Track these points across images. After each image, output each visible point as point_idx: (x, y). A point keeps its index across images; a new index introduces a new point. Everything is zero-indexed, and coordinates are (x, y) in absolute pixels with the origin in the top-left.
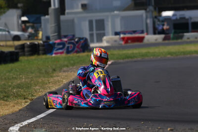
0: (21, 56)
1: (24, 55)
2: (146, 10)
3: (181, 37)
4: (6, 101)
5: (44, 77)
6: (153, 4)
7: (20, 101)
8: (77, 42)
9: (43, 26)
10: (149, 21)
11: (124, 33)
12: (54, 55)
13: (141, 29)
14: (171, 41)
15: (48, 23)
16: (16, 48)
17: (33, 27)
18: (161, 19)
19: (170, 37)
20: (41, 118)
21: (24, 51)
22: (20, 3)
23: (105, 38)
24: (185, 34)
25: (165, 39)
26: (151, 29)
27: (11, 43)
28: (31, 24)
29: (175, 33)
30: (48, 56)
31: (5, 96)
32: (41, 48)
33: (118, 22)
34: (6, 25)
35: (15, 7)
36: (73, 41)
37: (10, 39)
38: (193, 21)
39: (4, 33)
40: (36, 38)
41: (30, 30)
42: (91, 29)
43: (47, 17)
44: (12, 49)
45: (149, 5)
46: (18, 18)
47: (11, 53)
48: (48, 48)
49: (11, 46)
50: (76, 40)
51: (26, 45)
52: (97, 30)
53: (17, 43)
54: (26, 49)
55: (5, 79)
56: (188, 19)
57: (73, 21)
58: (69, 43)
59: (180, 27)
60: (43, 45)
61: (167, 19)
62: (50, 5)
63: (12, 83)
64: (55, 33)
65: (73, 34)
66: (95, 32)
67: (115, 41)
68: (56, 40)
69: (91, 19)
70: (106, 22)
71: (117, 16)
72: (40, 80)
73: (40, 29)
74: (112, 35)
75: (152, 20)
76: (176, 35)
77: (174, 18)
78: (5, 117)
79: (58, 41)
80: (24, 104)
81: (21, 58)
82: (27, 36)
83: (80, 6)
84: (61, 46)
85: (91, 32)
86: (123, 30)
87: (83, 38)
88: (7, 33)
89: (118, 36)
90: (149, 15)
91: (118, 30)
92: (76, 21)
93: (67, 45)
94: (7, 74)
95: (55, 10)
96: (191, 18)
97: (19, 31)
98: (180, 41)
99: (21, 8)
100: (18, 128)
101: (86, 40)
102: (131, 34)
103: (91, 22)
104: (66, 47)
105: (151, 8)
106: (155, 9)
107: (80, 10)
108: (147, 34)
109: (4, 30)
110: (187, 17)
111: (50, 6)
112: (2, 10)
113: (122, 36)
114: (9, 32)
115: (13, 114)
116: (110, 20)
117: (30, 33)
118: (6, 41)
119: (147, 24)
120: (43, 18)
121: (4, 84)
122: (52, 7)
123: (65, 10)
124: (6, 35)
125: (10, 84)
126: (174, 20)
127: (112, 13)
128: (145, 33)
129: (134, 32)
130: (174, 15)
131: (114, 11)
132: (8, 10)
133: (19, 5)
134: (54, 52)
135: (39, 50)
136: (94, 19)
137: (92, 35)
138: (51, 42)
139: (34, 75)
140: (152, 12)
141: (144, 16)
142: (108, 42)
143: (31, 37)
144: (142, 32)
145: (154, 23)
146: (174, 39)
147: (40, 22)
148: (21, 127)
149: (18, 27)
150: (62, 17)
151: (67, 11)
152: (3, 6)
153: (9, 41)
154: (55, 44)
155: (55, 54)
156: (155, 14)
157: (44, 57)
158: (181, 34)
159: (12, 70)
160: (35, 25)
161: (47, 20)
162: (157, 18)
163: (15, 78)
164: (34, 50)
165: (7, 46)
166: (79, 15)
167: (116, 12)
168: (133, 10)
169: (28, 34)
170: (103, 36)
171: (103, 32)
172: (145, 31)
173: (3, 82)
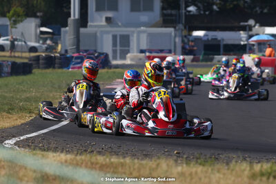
0: (35, 68)
1: (39, 68)
2: (175, 27)
3: (212, 60)
4: (9, 113)
5: (56, 91)
6: (183, 22)
7: (24, 114)
8: (97, 57)
9: (62, 39)
10: (178, 40)
11: (150, 51)
12: (70, 70)
13: (169, 48)
14: (200, 63)
15: (68, 33)
16: (30, 59)
17: (52, 39)
18: (191, 38)
19: (199, 58)
20: (43, 134)
21: (38, 63)
22: (40, 12)
23: (129, 55)
24: (216, 56)
25: (193, 60)
26: (179, 49)
27: (27, 55)
28: (50, 36)
29: (205, 54)
30: (65, 70)
31: (10, 109)
32: (57, 61)
33: (144, 38)
34: (22, 34)
35: (35, 16)
36: (92, 56)
37: (27, 50)
38: (225, 43)
39: (20, 43)
40: (54, 51)
41: (48, 42)
42: (114, 44)
43: (67, 28)
44: (26, 61)
45: (179, 23)
46: (36, 27)
47: (24, 64)
48: (65, 62)
50: (96, 55)
51: (40, 57)
52: (121, 46)
53: (33, 54)
54: (41, 61)
55: (14, 91)
56: (220, 41)
57: (96, 33)
59: (212, 49)
60: (60, 58)
61: (198, 39)
62: (69, 15)
63: (20, 96)
64: (74, 46)
65: (94, 48)
66: (118, 48)
67: (140, 59)
68: (74, 53)
69: (116, 33)
70: (131, 38)
71: (144, 32)
72: (51, 95)
73: (59, 42)
74: (137, 52)
75: (181, 39)
76: (207, 56)
77: (206, 38)
78: (3, 130)
79: (76, 55)
81: (34, 71)
82: (44, 48)
83: (104, 19)
84: (79, 61)
85: (114, 48)
86: (148, 48)
87: (103, 54)
88: (23, 43)
89: (143, 55)
90: (178, 33)
91: (144, 47)
92: (98, 34)
94: (17, 86)
95: (75, 21)
96: (223, 40)
97: (36, 42)
98: (209, 63)
99: (40, 17)
101: (107, 56)
102: (158, 53)
103: (114, 37)
105: (181, 26)
106: (185, 28)
107: (104, 23)
108: (175, 55)
109: (22, 41)
110: (219, 39)
111: (70, 17)
112: (20, 19)
113: (147, 54)
114: (25, 42)
115: (14, 127)
116: (135, 35)
117: (49, 45)
118: (22, 52)
119: (175, 43)
120: (63, 29)
121: (13, 97)
122: (72, 17)
123: (87, 22)
124: (22, 45)
125: (18, 96)
126: (205, 41)
127: (139, 29)
128: (173, 53)
129: (161, 51)
130: (205, 35)
131: (140, 27)
132: (26, 19)
133: (38, 14)
134: (71, 66)
135: (55, 64)
136: (118, 34)
137: (115, 52)
138: (68, 55)
139: (46, 89)
140: (182, 30)
141: (173, 34)
142: (131, 60)
143: (49, 49)
144: (170, 51)
145: (183, 41)
146: (203, 61)
147: (60, 34)
149: (36, 39)
150: (82, 30)
151: (89, 24)
153: (25, 52)
154: (73, 57)
155: (72, 68)
156: (185, 32)
157: (60, 71)
158: (211, 56)
159: (23, 82)
160: (55, 37)
161: (66, 32)
162: (186, 38)
163: (25, 91)
164: (50, 62)
166: (102, 29)
167: (142, 28)
168: (162, 27)
169: (46, 46)
170: (127, 54)
171: (127, 48)
172: (173, 51)
173: (11, 95)
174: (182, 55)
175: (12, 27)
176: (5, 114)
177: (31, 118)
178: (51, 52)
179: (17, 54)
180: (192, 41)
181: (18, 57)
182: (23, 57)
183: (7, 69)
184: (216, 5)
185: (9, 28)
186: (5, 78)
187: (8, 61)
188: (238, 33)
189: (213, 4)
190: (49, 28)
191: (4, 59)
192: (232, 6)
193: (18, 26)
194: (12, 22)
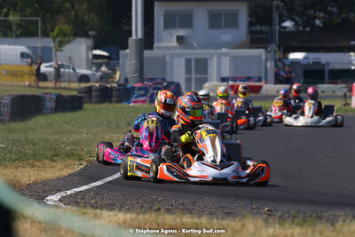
0: (86, 102)
1: (91, 102)
2: (266, 48)
4: (54, 161)
5: (114, 133)
6: (277, 41)
7: (72, 162)
9: (121, 64)
10: (270, 65)
11: (234, 79)
12: (132, 104)
15: (128, 57)
16: (80, 91)
17: (107, 65)
18: (287, 62)
20: (96, 187)
21: (91, 96)
22: (92, 30)
23: (207, 85)
24: (319, 86)
26: (271, 76)
27: (75, 85)
28: (106, 60)
29: (305, 83)
30: (124, 104)
31: (54, 155)
32: (114, 93)
33: (226, 62)
34: (70, 58)
35: (85, 35)
36: (159, 86)
37: (75, 79)
38: (331, 67)
39: (67, 70)
40: (111, 80)
41: (104, 69)
42: (188, 71)
43: (128, 51)
44: (75, 93)
45: (272, 42)
46: (88, 50)
47: (72, 97)
48: (125, 94)
49: (75, 90)
50: (165, 84)
51: (93, 88)
52: (196, 73)
53: (83, 85)
54: (94, 94)
56: (324, 65)
57: (164, 58)
58: (154, 89)
59: (314, 74)
60: (118, 90)
61: (296, 62)
62: (130, 34)
63: (68, 138)
64: (136, 73)
65: (163, 77)
66: (193, 76)
68: (136, 83)
69: (189, 57)
70: (209, 62)
71: (226, 54)
72: (107, 137)
73: (117, 68)
74: (218, 81)
75: (273, 63)
76: (306, 86)
77: (306, 62)
78: (45, 183)
79: (139, 85)
80: (77, 167)
81: (85, 106)
82: (98, 77)
83: (175, 39)
84: (143, 92)
85: (188, 76)
86: (232, 75)
87: (173, 83)
88: (71, 71)
89: (226, 83)
90: (270, 56)
91: (226, 74)
92: (168, 59)
93: (151, 91)
94: (64, 126)
95: (138, 40)
96: (328, 64)
97: (87, 69)
99: (94, 37)
100: (59, 197)
101: (178, 86)
102: (244, 81)
103: (188, 62)
104: (149, 94)
105: (273, 46)
106: (279, 48)
107: (174, 43)
108: (266, 83)
109: (68, 67)
110: (323, 62)
111: (131, 36)
112: (67, 39)
113: (231, 83)
114: (73, 69)
115: (59, 179)
116: (215, 59)
117: (104, 73)
118: (70, 82)
119: (266, 68)
120: (122, 52)
121: (57, 140)
122: (134, 37)
123: (153, 44)
124: (69, 73)
125: (65, 139)
126: (305, 65)
127: (219, 51)
128: (264, 82)
129: (248, 79)
130: (305, 58)
131: (221, 48)
132: (74, 39)
133: (90, 33)
134: (133, 99)
135: (112, 96)
136: (193, 57)
137: (188, 80)
138: (129, 86)
139: (100, 129)
140: (275, 52)
141: (263, 57)
144: (260, 80)
145: (276, 66)
147: (118, 59)
148: (63, 197)
149: (88, 64)
150: (147, 53)
151: (155, 45)
152: (68, 33)
153: (74, 82)
154: (134, 88)
155: (134, 102)
156: (279, 55)
157: (118, 105)
159: (71, 121)
160: (112, 62)
161: (126, 56)
162: (281, 62)
163: (73, 132)
164: (105, 95)
165: (69, 89)
166: (172, 52)
167: (224, 50)
168: (249, 48)
169: (100, 73)
170: (204, 83)
171: (204, 76)
172: (263, 78)
173: (56, 137)
174: (275, 84)
175: (57, 50)
176: (48, 161)
177: (81, 167)
178: (107, 81)
179: (63, 85)
180: (289, 66)
181: (65, 88)
182: (72, 88)
183: (50, 104)
184: (319, 19)
185: (54, 51)
186: (48, 116)
187: (51, 94)
188: (347, 54)
189: (316, 17)
190: (104, 50)
191: (46, 91)
192: (339, 20)
193: (64, 48)
194: (57, 43)
